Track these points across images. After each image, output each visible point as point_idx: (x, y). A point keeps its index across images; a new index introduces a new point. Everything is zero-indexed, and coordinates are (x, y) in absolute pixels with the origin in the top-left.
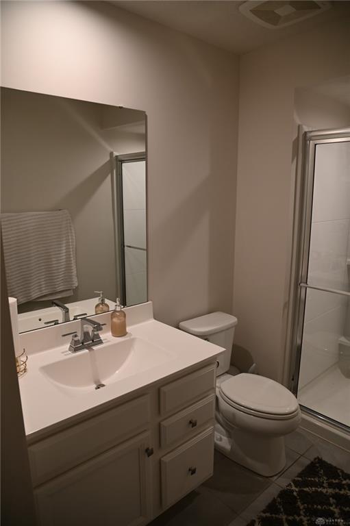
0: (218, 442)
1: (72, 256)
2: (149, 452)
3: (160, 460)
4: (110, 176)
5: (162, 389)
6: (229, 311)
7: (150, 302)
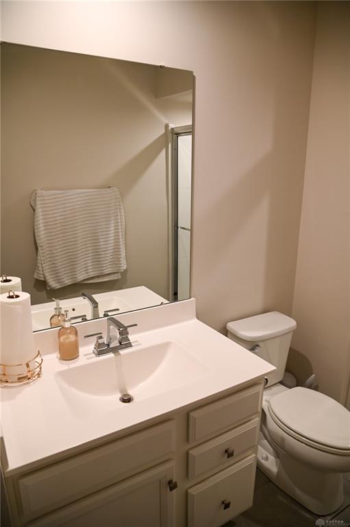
0: (263, 461)
1: (121, 237)
2: (172, 485)
3: (187, 491)
4: (164, 151)
5: (192, 414)
6: (288, 312)
7: (192, 299)
